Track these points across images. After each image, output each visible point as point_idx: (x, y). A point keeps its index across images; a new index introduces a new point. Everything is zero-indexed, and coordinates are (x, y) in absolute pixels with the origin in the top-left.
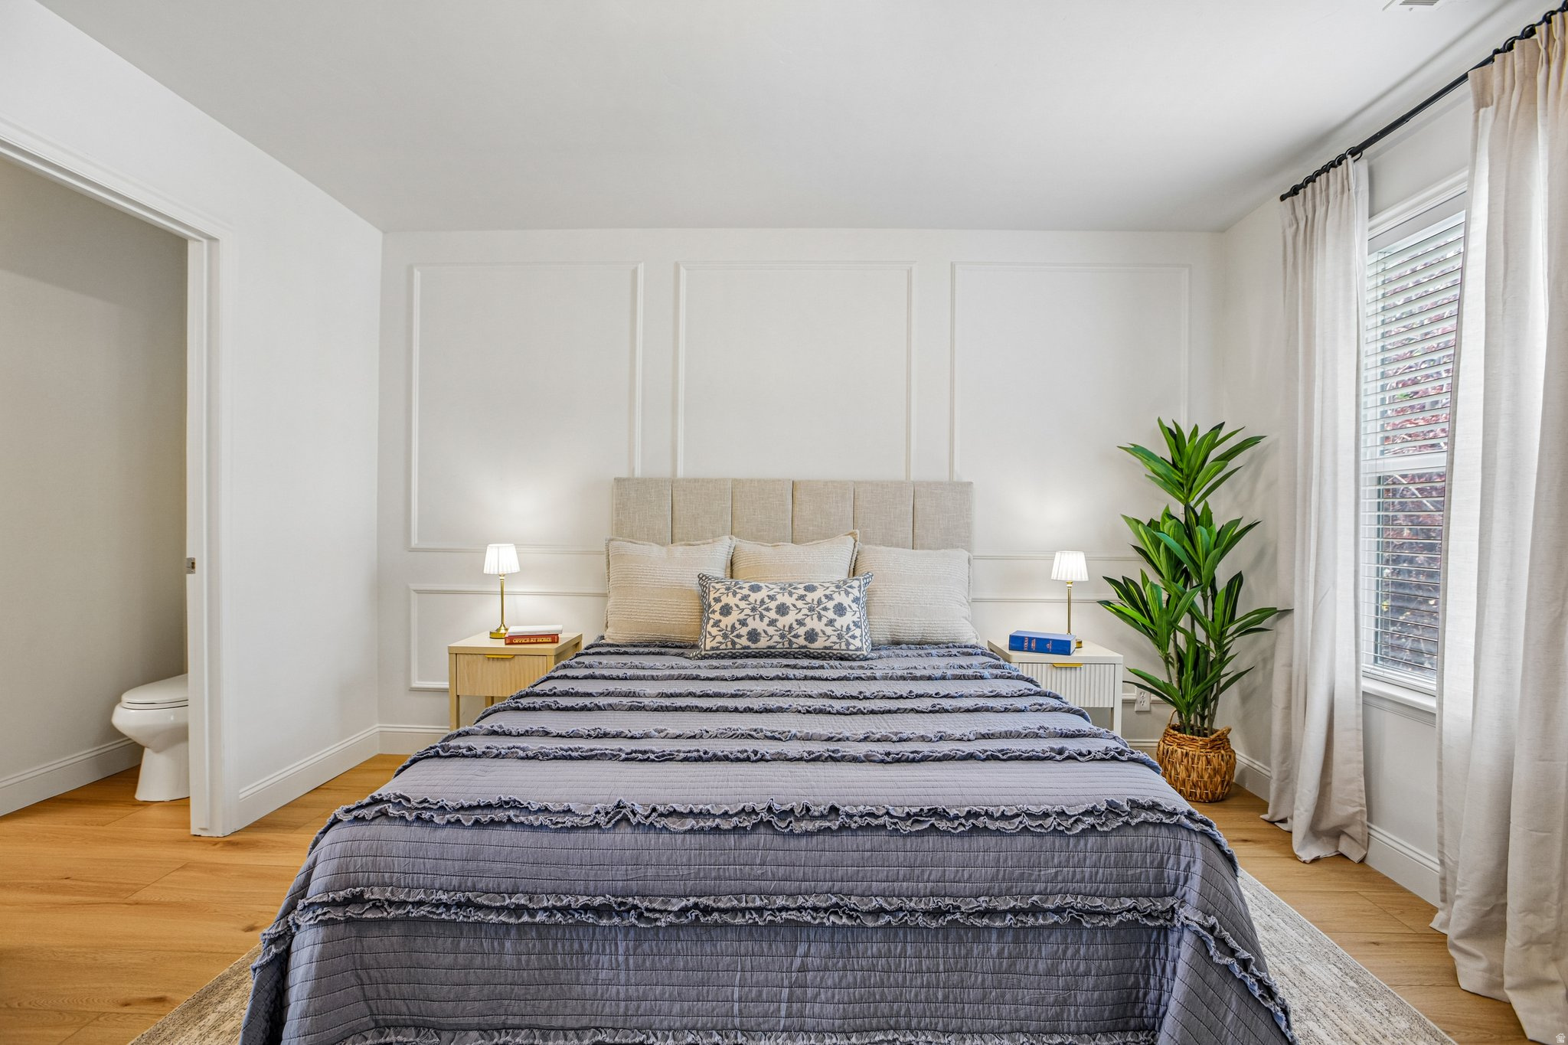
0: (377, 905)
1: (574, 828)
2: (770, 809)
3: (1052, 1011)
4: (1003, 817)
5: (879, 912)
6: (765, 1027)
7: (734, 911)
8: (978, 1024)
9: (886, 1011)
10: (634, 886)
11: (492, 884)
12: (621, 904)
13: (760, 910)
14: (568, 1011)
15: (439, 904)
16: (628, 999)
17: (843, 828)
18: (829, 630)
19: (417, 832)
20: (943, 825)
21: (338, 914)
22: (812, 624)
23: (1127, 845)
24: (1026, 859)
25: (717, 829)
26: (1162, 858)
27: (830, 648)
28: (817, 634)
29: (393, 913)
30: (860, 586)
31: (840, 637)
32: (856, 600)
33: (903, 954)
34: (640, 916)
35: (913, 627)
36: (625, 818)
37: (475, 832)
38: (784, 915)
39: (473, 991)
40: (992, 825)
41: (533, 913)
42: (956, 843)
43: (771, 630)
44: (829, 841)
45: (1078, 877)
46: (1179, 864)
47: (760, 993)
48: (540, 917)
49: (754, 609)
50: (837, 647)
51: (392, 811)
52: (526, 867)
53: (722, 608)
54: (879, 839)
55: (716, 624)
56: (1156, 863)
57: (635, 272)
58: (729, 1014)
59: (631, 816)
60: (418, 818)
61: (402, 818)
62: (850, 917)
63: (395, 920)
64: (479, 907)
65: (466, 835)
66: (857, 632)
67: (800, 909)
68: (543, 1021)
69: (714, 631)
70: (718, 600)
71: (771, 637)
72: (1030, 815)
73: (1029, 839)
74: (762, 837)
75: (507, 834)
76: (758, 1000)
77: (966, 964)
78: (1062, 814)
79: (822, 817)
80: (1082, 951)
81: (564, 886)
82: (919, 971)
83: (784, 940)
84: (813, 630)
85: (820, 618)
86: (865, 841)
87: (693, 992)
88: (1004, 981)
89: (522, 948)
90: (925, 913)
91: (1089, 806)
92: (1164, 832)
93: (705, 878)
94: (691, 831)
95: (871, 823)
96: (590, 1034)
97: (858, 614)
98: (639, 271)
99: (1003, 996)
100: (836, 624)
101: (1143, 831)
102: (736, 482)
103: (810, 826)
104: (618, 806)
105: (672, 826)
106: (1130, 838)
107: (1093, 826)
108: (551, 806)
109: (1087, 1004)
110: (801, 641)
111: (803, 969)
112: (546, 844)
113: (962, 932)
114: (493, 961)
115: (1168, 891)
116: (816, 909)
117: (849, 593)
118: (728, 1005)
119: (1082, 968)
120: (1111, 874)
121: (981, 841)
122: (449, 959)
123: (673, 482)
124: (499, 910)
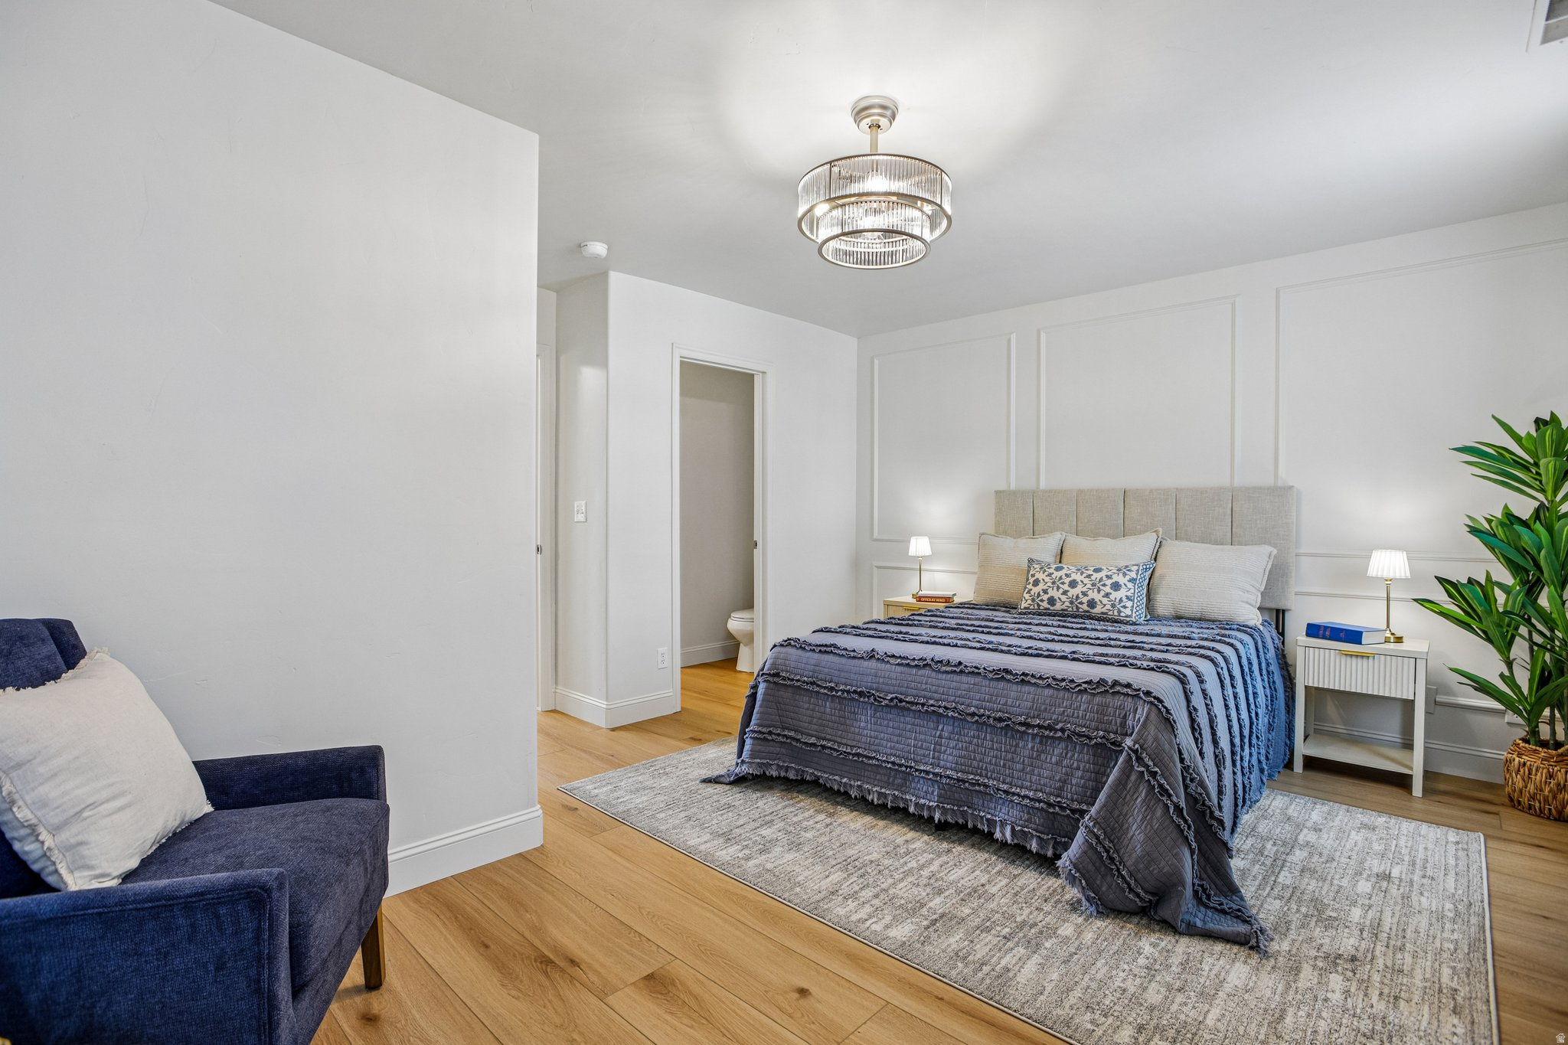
0: (784, 679)
1: (854, 657)
2: (932, 660)
3: (1058, 785)
4: (1040, 678)
5: (973, 714)
6: (923, 761)
7: (912, 703)
8: (1020, 782)
9: (976, 765)
10: (875, 685)
11: (823, 677)
12: (868, 692)
13: (923, 705)
14: (849, 738)
15: (804, 682)
16: (871, 737)
17: (962, 672)
18: (1105, 601)
19: (800, 652)
20: (1009, 677)
21: (770, 679)
22: (1093, 595)
23: (1105, 703)
24: (1048, 701)
25: (908, 665)
26: (1126, 713)
27: (1106, 614)
28: (1096, 603)
29: (789, 683)
30: (1138, 571)
31: (1113, 606)
32: (1132, 580)
33: (985, 738)
34: (875, 699)
35: (1192, 606)
36: (873, 656)
37: (820, 655)
38: (932, 708)
39: (815, 721)
40: (1033, 681)
41: (837, 691)
42: (1014, 687)
43: (1064, 598)
44: (957, 678)
45: (1076, 715)
46: (1135, 718)
47: (922, 745)
48: (839, 693)
49: (1054, 583)
50: (1111, 613)
51: (792, 643)
52: (836, 672)
53: (1034, 581)
54: (978, 680)
55: (1029, 592)
56: (1121, 716)
57: (1009, 341)
58: (909, 752)
59: (876, 655)
60: (801, 647)
61: (795, 646)
62: (960, 714)
63: (790, 686)
64: (818, 686)
65: (816, 656)
66: (1129, 604)
67: (940, 707)
68: (839, 740)
69: (1027, 596)
70: (1033, 576)
71: (1064, 602)
72: (1054, 679)
73: (1051, 691)
74: (927, 672)
75: (831, 657)
76: (921, 748)
77: (1015, 750)
78: (1072, 681)
79: (955, 666)
80: (1076, 756)
81: (849, 682)
82: (992, 749)
83: (933, 721)
84: (1093, 599)
85: (1099, 591)
86: (972, 679)
87: (896, 739)
88: (1034, 764)
89: (832, 706)
90: (995, 719)
91: (1088, 679)
92: (1130, 699)
93: (902, 686)
94: (898, 664)
95: (975, 672)
96: (855, 749)
97: (1132, 591)
98: (1012, 339)
99: (1033, 771)
100: (1111, 596)
101: (1117, 697)
102: (1080, 492)
103: (949, 669)
104: (873, 650)
105: (891, 661)
106: (1109, 699)
107: (1086, 689)
108: (848, 649)
109: (1077, 785)
110: (1085, 607)
111: (940, 737)
112: (843, 663)
113: (1014, 733)
114: (822, 709)
115: (1129, 733)
116: (945, 708)
117: (1126, 574)
118: (909, 748)
119: (1075, 765)
120: (1094, 717)
121: (1027, 688)
122: (806, 706)
123: (1034, 494)
124: (825, 688)
